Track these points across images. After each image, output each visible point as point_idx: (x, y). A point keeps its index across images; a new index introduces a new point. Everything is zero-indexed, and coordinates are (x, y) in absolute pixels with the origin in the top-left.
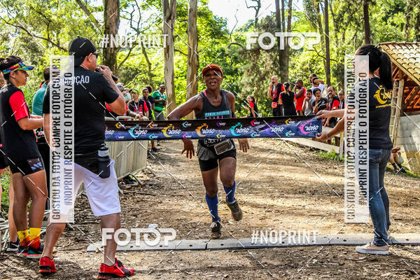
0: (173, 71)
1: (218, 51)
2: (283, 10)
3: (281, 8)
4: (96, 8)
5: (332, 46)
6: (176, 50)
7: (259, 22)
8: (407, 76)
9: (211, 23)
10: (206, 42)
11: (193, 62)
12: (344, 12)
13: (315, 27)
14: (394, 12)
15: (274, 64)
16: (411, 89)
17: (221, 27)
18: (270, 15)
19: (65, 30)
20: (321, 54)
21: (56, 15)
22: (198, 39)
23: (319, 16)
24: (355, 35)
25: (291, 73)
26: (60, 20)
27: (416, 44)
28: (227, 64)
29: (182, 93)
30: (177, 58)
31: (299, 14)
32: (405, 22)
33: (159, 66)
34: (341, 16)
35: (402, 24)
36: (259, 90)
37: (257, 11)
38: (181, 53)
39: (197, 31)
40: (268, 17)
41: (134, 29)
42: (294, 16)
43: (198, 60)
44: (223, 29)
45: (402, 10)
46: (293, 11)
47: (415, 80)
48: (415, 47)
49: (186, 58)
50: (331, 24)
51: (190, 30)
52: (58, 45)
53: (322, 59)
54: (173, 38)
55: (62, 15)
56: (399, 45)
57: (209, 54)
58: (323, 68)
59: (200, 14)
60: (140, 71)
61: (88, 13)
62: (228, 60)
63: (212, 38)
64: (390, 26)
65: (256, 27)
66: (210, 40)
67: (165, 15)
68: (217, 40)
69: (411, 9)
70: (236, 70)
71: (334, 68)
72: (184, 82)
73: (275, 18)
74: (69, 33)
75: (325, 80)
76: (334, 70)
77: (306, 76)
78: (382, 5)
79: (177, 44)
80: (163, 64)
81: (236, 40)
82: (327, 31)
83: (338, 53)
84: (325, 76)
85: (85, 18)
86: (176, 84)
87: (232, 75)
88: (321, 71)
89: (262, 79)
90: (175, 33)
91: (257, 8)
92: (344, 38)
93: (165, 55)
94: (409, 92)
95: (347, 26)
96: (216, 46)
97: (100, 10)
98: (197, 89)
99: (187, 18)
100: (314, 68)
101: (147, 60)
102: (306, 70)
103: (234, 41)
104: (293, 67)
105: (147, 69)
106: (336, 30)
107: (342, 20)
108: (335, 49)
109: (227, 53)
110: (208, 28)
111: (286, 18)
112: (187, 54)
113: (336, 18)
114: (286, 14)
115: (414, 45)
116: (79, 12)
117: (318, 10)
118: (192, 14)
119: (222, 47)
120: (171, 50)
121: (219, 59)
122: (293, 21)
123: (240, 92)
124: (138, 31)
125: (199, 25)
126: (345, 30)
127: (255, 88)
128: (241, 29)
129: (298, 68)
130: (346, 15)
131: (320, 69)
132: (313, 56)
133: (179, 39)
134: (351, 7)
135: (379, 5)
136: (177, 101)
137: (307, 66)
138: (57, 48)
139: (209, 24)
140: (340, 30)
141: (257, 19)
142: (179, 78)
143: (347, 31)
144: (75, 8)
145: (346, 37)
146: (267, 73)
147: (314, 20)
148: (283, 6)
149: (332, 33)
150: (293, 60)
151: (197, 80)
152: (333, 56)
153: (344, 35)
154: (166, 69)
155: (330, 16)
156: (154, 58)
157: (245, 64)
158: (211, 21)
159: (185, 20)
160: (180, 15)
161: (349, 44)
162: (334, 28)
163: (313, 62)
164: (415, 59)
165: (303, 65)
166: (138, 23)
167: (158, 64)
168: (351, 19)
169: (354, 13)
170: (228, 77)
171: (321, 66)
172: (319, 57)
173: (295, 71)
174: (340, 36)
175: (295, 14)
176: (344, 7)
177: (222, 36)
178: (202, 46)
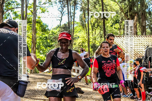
1: (44, 37)
5: (91, 36)
7: (61, 26)
11: (34, 42)
13: (84, 29)
14: (115, 23)
17: (45, 27)
20: (86, 39)
23: (86, 24)
24: (100, 32)
25: (74, 47)
28: (48, 43)
31: (77, 23)
32: (119, 27)
34: (94, 24)
35: (118, 28)
37: (61, 22)
38: (29, 38)
39: (36, 29)
40: (65, 24)
42: (75, 24)
43: (36, 41)
44: (46, 29)
45: (118, 23)
46: (75, 22)
48: (123, 37)
49: (31, 40)
50: (90, 27)
51: (33, 29)
53: (87, 41)
56: (116, 37)
57: (41, 38)
59: (37, 22)
62: (49, 41)
63: (42, 32)
64: (113, 28)
65: (60, 28)
68: (44, 33)
69: (122, 22)
70: (52, 45)
71: (91, 45)
73: (68, 25)
75: (87, 50)
83: (93, 39)
84: (88, 48)
87: (50, 47)
88: (86, 46)
91: (61, 20)
92: (95, 33)
95: (96, 28)
96: (44, 35)
100: (83, 45)
102: (80, 46)
103: (51, 33)
104: (75, 44)
106: (92, 30)
107: (95, 26)
109: (48, 38)
110: (40, 28)
112: (31, 38)
113: (92, 25)
114: (72, 23)
117: (85, 21)
118: (34, 22)
119: (46, 35)
121: (45, 41)
122: (75, 26)
125: (36, 27)
126: (96, 30)
128: (54, 29)
129: (77, 45)
130: (96, 24)
131: (86, 45)
132: (83, 40)
133: (29, 32)
134: (98, 21)
135: (109, 20)
137: (81, 44)
140: (94, 30)
147: (83, 26)
149: (90, 31)
150: (75, 42)
151: (35, 49)
152: (91, 40)
153: (95, 32)
155: (90, 24)
157: (55, 43)
158: (42, 25)
159: (31, 25)
160: (29, 22)
161: (97, 35)
163: (83, 42)
164: (123, 42)
165: (79, 44)
168: (98, 26)
169: (99, 23)
170: (48, 48)
172: (85, 41)
176: (95, 21)
177: (46, 31)
178: (38, 35)
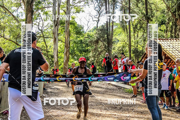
0: (58, 50)
1: (79, 41)
2: (110, 22)
4: (22, 20)
5: (132, 39)
6: (59, 40)
7: (98, 28)
8: (166, 54)
9: (76, 28)
10: (73, 37)
11: (67, 46)
12: (138, 24)
13: (125, 31)
14: (161, 25)
15: (105, 47)
16: (168, 60)
17: (80, 30)
18: (104, 25)
19: (7, 30)
20: (127, 43)
21: (3, 22)
22: (70, 35)
23: (126, 26)
24: (143, 35)
25: (113, 52)
26: (5, 25)
27: (170, 39)
28: (83, 47)
29: (62, 60)
30: (60, 44)
31: (117, 25)
32: (166, 29)
33: (51, 47)
34: (136, 26)
36: (98, 59)
37: (98, 23)
38: (62, 41)
39: (70, 31)
40: (102, 26)
41: (40, 30)
42: (115, 25)
43: (70, 45)
44: (82, 31)
45: (164, 24)
46: (114, 23)
47: (169, 56)
48: (170, 41)
49: (64, 44)
50: (132, 29)
51: (66, 31)
52: (4, 37)
53: (128, 45)
54: (58, 34)
55: (6, 23)
56: (162, 40)
57: (75, 42)
58: (128, 50)
59: (71, 24)
60: (42, 50)
61: (18, 22)
62: (84, 45)
63: (76, 35)
65: (97, 30)
66: (76, 36)
67: (54, 24)
68: (78, 36)
69: (169, 23)
70: (87, 50)
71: (133, 50)
72: (63, 56)
73: (106, 26)
74: (9, 31)
75: (128, 55)
77: (120, 53)
78: (155, 21)
79: (60, 37)
80: (53, 47)
81: (88, 36)
82: (130, 33)
83: (135, 43)
84: (129, 53)
85: (17, 24)
86: (59, 56)
87: (86, 52)
88: (127, 51)
89: (99, 54)
90: (59, 32)
91: (98, 21)
92: (138, 36)
93: (54, 42)
94: (167, 62)
95: (139, 30)
96: (78, 39)
97: (24, 21)
98: (69, 58)
99: (65, 25)
100: (124, 50)
101: (46, 44)
102: (120, 51)
103: (86, 36)
104: (114, 49)
105: (46, 49)
106: (134, 32)
107: (137, 27)
108: (134, 41)
109: (83, 42)
110: (74, 30)
111: (111, 26)
112: (64, 42)
113: (134, 26)
114: (111, 24)
115: (169, 40)
116: (14, 22)
117: (126, 23)
118: (67, 23)
119: (81, 39)
120: (57, 40)
121: (80, 45)
122: (114, 28)
123: (89, 60)
124: (41, 30)
125: (70, 28)
126: (138, 32)
127: (96, 59)
128: (90, 31)
129: (117, 49)
130: (139, 25)
131: (127, 50)
132: (123, 44)
133: (61, 35)
134: (141, 22)
135: (154, 21)
136: (59, 64)
137: (120, 49)
138: (3, 38)
139: (75, 28)
140: (136, 32)
141: (97, 26)
142: (61, 53)
143: (139, 33)
144: (12, 20)
146: (102, 51)
147: (124, 27)
149: (132, 34)
150: (114, 46)
151: (69, 54)
152: (133, 44)
154: (54, 49)
155: (131, 26)
156: (49, 44)
157: (92, 47)
158: (76, 27)
159: (64, 26)
160: (61, 24)
161: (140, 39)
162: (133, 31)
163: (124, 47)
164: (169, 46)
165: (119, 48)
166: (42, 27)
167: (51, 46)
168: (141, 27)
169: (142, 24)
170: (84, 53)
171: (127, 48)
172: (126, 45)
173: (115, 51)
174: (136, 35)
176: (138, 22)
177: (81, 34)
178: (72, 38)
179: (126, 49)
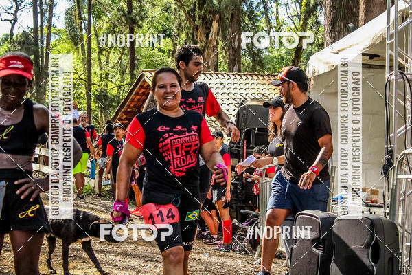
2: (42, 26)
3: (39, 23)
5: (95, 68)
7: (14, 37)
12: (108, 33)
13: (78, 48)
18: (28, 31)
20: (83, 77)
23: (82, 36)
24: (120, 59)
31: (60, 32)
32: (172, 49)
35: (170, 50)
37: (13, 26)
40: (24, 33)
42: (54, 33)
45: (169, 36)
46: (53, 28)
50: (94, 45)
53: (84, 82)
58: (84, 92)
64: (156, 51)
65: (11, 42)
69: (179, 35)
71: (96, 93)
73: (32, 34)
75: (85, 106)
76: (95, 95)
78: (149, 29)
82: (90, 53)
83: (101, 77)
84: (86, 101)
88: (82, 95)
91: (13, 22)
92: (108, 62)
95: (111, 48)
100: (74, 92)
106: (99, 52)
108: (98, 72)
111: (45, 34)
114: (45, 31)
117: (81, 29)
122: (53, 40)
126: (109, 52)
131: (81, 93)
132: (74, 79)
134: (115, 29)
135: (146, 29)
140: (104, 53)
141: (12, 34)
143: (111, 54)
145: (110, 61)
147: (75, 40)
148: (42, 22)
149: (94, 56)
152: (95, 80)
153: (108, 58)
155: (93, 37)
161: (113, 68)
162: (97, 50)
163: (74, 85)
171: (83, 90)
172: (80, 81)
174: (103, 59)
175: (55, 31)
176: (108, 28)
179: (80, 91)
